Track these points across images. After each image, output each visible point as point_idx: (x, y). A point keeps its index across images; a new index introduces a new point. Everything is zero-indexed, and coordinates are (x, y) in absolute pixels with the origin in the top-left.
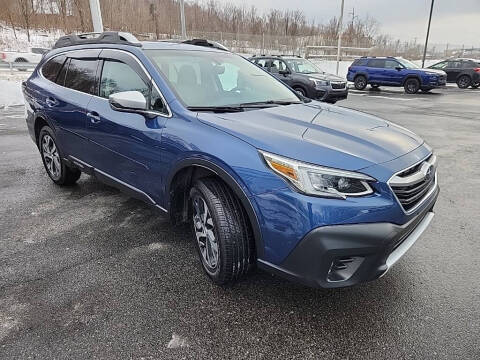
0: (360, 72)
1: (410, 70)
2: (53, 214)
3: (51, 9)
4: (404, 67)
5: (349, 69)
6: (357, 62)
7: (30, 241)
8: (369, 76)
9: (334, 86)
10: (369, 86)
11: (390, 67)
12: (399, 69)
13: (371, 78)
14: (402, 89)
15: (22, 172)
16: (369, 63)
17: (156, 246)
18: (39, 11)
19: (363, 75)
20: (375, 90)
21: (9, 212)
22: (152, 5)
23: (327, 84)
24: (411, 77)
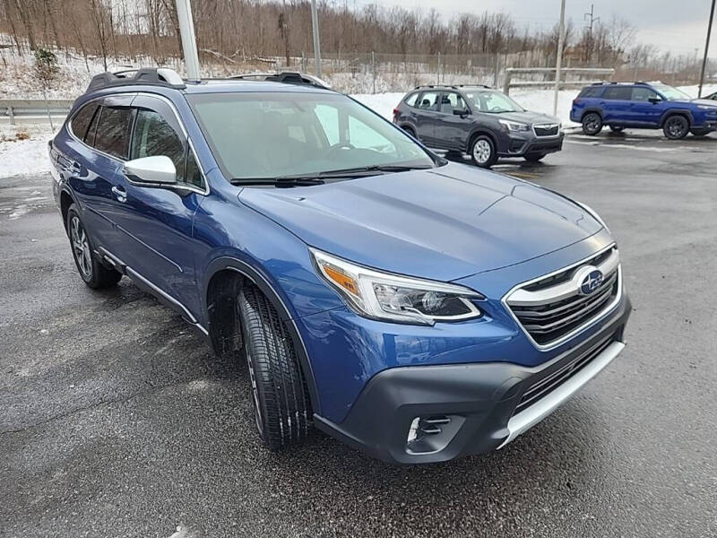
0: (591, 107)
1: (673, 102)
2: (70, 333)
3: (138, 26)
4: (663, 98)
5: (575, 103)
6: (586, 92)
7: (24, 373)
8: (605, 113)
9: (539, 132)
10: (606, 128)
11: (640, 98)
12: (654, 101)
13: (609, 116)
14: (660, 133)
15: (49, 269)
16: (606, 92)
17: (200, 385)
18: (121, 30)
19: (596, 112)
20: (617, 135)
21: (11, 328)
22: (281, 15)
23: (528, 128)
24: (673, 114)
